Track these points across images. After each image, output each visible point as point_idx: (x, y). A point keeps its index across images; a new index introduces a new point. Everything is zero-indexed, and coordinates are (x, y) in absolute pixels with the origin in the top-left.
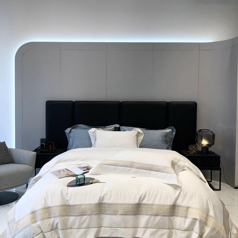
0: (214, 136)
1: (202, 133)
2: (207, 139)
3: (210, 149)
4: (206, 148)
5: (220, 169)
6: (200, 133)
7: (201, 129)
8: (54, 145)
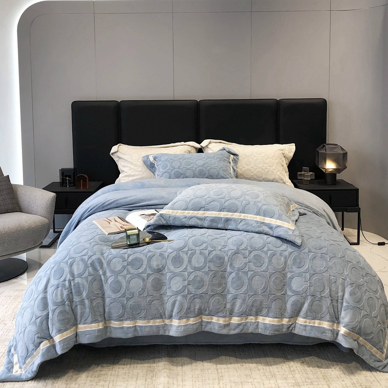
0: (345, 155)
1: (326, 150)
2: (336, 160)
3: (339, 177)
4: (333, 175)
6: (323, 151)
8: (87, 180)
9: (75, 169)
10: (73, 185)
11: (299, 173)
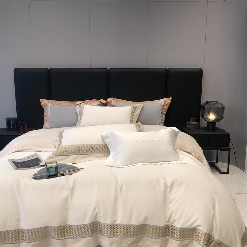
0: (223, 108)
1: (210, 105)
2: (216, 113)
5: (229, 150)
6: (208, 106)
7: (208, 101)
8: (26, 126)
9: (17, 118)
10: (16, 130)
11: (188, 123)
